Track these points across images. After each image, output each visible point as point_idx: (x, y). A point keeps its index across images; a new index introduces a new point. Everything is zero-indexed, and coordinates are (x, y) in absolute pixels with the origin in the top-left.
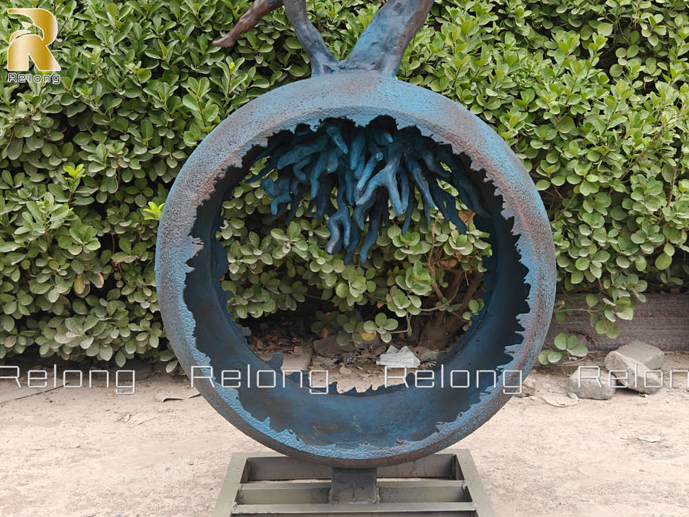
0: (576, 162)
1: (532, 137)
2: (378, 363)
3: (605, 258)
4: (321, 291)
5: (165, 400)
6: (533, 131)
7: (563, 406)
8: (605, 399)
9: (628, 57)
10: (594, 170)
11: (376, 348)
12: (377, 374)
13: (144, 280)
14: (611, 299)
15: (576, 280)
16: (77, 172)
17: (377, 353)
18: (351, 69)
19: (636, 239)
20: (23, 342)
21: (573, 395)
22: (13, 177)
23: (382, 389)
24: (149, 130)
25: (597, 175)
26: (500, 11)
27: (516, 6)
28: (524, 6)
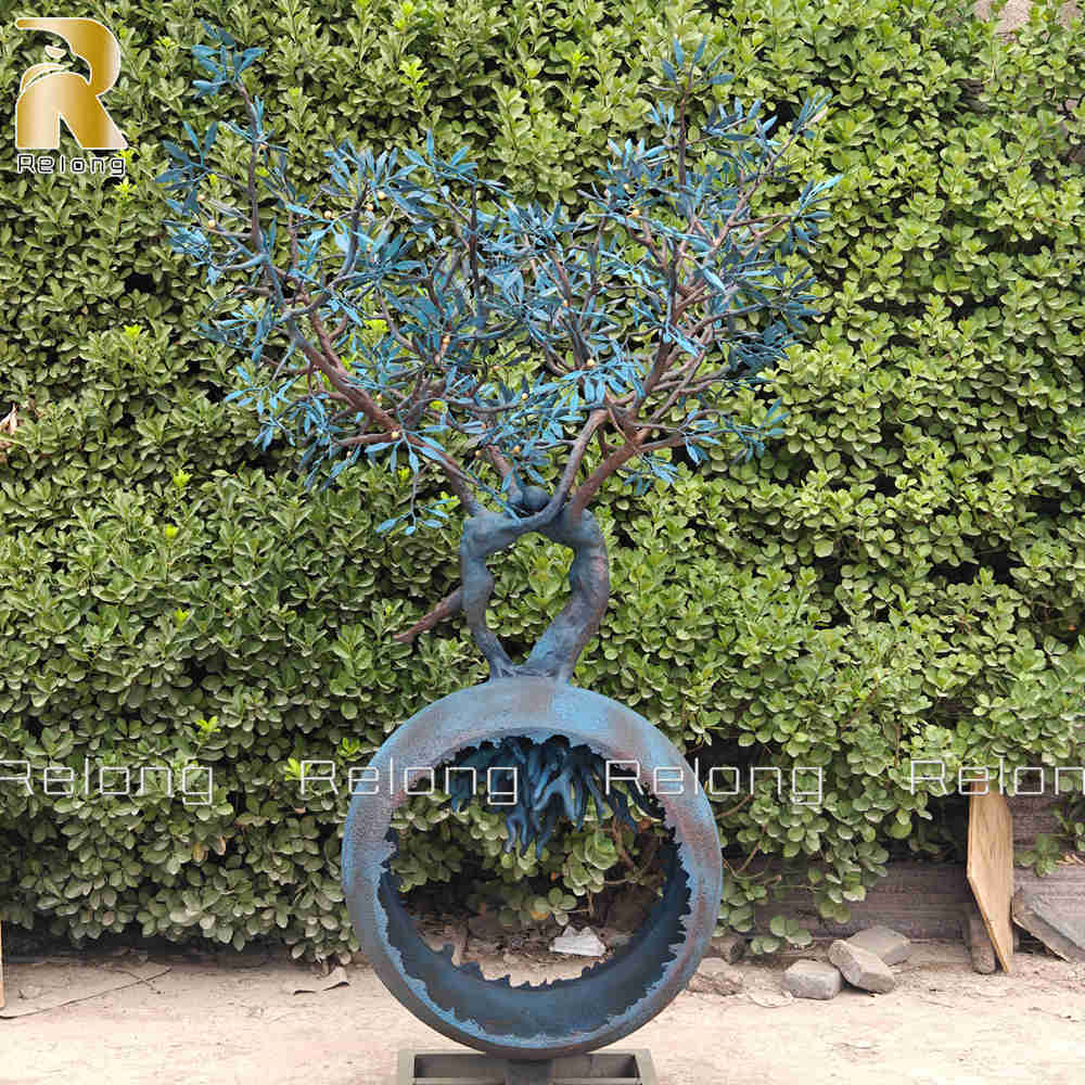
0: (782, 716)
2: (551, 949)
3: (823, 827)
4: (482, 858)
5: (297, 992)
7: (773, 1007)
8: (825, 999)
9: (855, 578)
10: (801, 727)
11: (549, 927)
12: (551, 964)
13: (273, 846)
14: (837, 875)
15: (790, 853)
16: (212, 725)
17: (551, 935)
19: (858, 806)
20: (123, 919)
21: (788, 994)
22: (128, 724)
23: (558, 983)
24: (290, 675)
25: (807, 733)
26: (699, 521)
27: (718, 516)
28: (729, 513)
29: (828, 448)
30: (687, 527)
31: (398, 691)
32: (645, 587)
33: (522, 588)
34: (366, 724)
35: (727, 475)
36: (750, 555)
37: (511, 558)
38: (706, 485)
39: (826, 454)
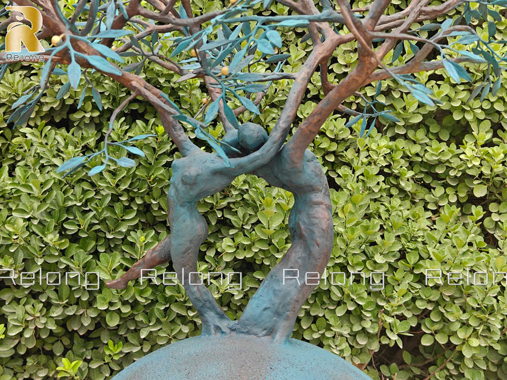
0: (458, 324)
1: (417, 297)
6: (418, 292)
9: (500, 212)
10: (474, 334)
18: (243, 332)
24: (65, 292)
25: (479, 339)
26: (386, 170)
27: (401, 166)
28: (407, 165)
29: (482, 117)
30: (378, 174)
31: (154, 302)
32: (350, 222)
33: (254, 221)
34: (128, 329)
35: (405, 137)
36: (421, 196)
37: (246, 196)
38: (391, 143)
39: (479, 121)
